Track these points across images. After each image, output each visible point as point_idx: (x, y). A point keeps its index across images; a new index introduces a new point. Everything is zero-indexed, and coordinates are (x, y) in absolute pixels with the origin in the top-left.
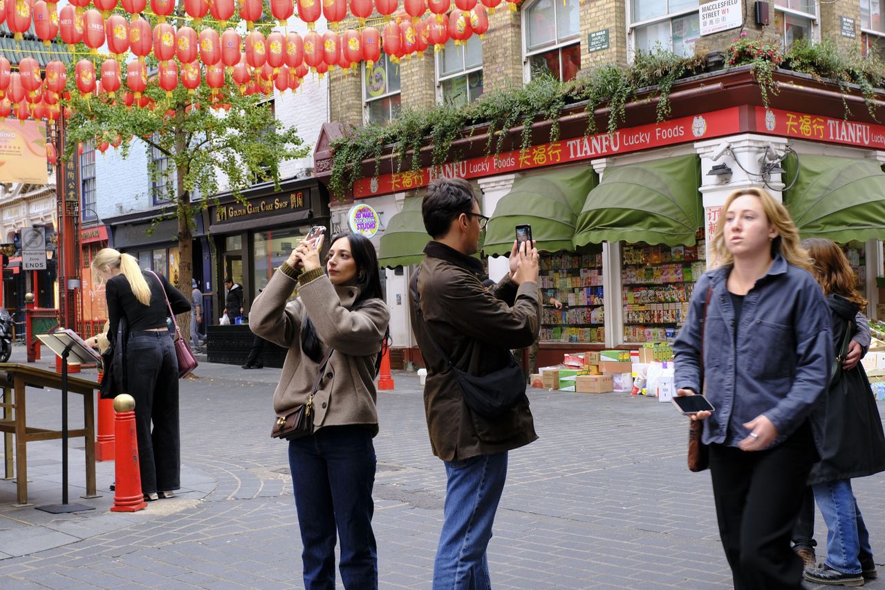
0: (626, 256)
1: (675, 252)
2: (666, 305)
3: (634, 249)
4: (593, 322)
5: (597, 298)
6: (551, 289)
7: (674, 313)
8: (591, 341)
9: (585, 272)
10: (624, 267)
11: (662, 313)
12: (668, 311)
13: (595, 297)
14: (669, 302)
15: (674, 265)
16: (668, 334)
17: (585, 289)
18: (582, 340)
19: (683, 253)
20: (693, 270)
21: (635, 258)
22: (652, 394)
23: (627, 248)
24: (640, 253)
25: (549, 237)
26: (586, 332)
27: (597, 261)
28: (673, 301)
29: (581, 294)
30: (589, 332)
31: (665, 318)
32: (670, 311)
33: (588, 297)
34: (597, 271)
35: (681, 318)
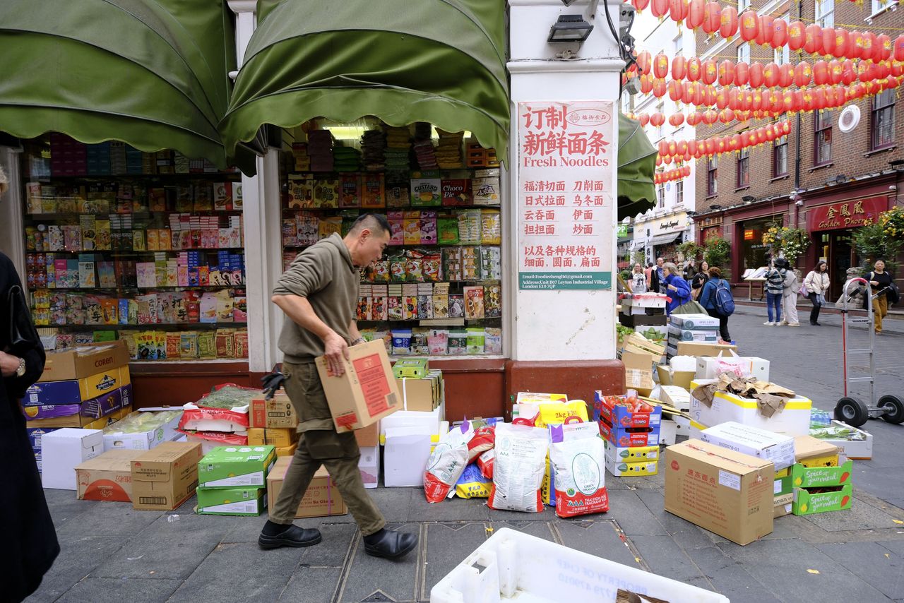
0: (296, 190)
1: (419, 189)
2: (395, 290)
3: (314, 178)
4: (204, 318)
5: (217, 273)
6: (88, 252)
7: (415, 302)
8: (198, 358)
9: (182, 219)
10: (287, 214)
11: (384, 301)
12: (399, 300)
13: (210, 271)
14: (401, 283)
15: (417, 213)
16: (399, 342)
17: (184, 255)
18: (176, 356)
19: (439, 192)
20: (460, 224)
21: (318, 197)
22: (524, 508)
23: (299, 177)
24: (332, 187)
25: (134, 108)
26: (186, 339)
27: (216, 199)
28: (410, 280)
29: (172, 263)
30: (194, 340)
31: (392, 311)
32: (404, 300)
33: (191, 270)
34: (216, 218)
35: (430, 312)
